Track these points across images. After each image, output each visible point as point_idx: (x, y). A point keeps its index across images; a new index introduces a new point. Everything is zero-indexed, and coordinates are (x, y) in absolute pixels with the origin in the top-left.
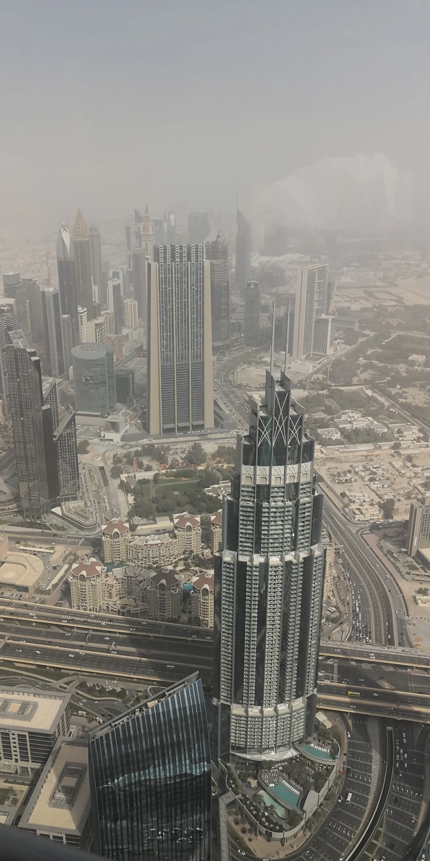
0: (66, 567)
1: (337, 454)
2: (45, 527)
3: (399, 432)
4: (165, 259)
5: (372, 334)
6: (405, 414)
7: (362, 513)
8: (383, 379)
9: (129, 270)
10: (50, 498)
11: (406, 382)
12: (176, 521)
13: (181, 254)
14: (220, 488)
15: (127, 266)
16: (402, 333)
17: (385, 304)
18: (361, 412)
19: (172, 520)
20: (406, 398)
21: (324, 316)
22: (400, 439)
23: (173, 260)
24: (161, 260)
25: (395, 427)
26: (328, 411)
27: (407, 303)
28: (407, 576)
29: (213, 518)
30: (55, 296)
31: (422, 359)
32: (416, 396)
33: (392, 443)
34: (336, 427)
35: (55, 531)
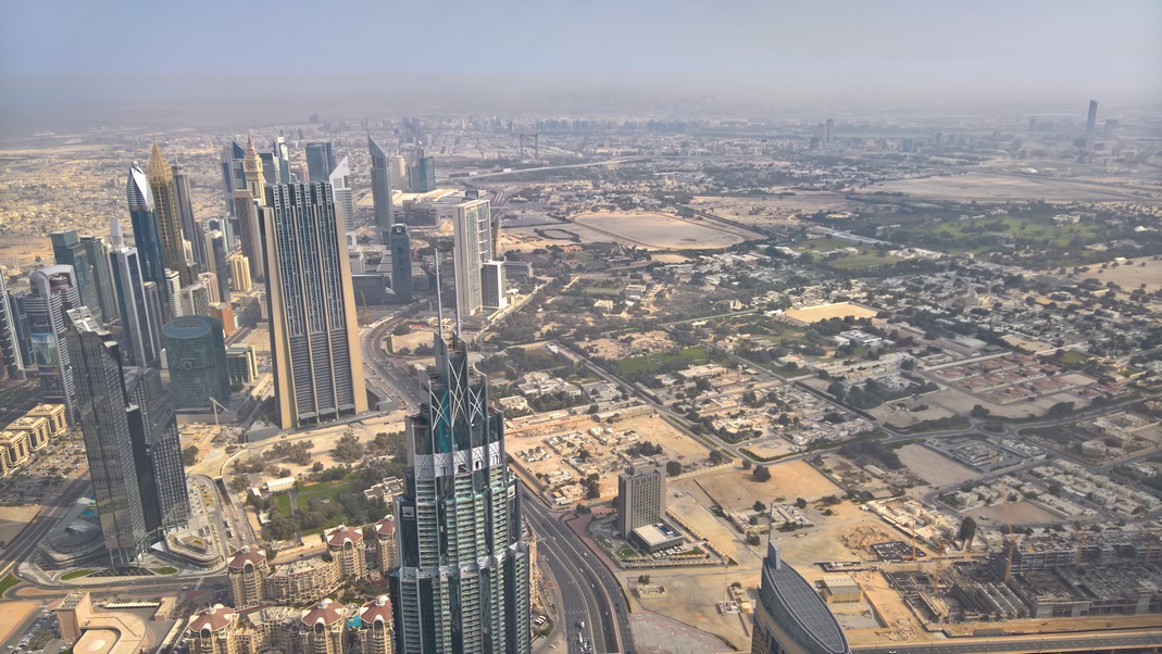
0: (179, 622)
1: (526, 426)
2: (144, 571)
3: (594, 392)
4: (282, 202)
5: (550, 279)
6: (598, 370)
7: (563, 495)
8: (569, 331)
9: (233, 218)
10: (148, 530)
11: (594, 334)
12: (330, 538)
13: (303, 194)
14: (383, 487)
15: (228, 214)
16: (585, 276)
17: (559, 243)
18: (547, 372)
19: (323, 539)
20: (597, 351)
21: (491, 262)
22: (597, 400)
23: (293, 202)
24: (277, 204)
25: (589, 387)
26: (510, 376)
27: (584, 241)
28: (624, 565)
29: (379, 527)
30: (132, 258)
31: (609, 304)
32: (607, 348)
33: (587, 407)
34: (522, 394)
35: (158, 575)
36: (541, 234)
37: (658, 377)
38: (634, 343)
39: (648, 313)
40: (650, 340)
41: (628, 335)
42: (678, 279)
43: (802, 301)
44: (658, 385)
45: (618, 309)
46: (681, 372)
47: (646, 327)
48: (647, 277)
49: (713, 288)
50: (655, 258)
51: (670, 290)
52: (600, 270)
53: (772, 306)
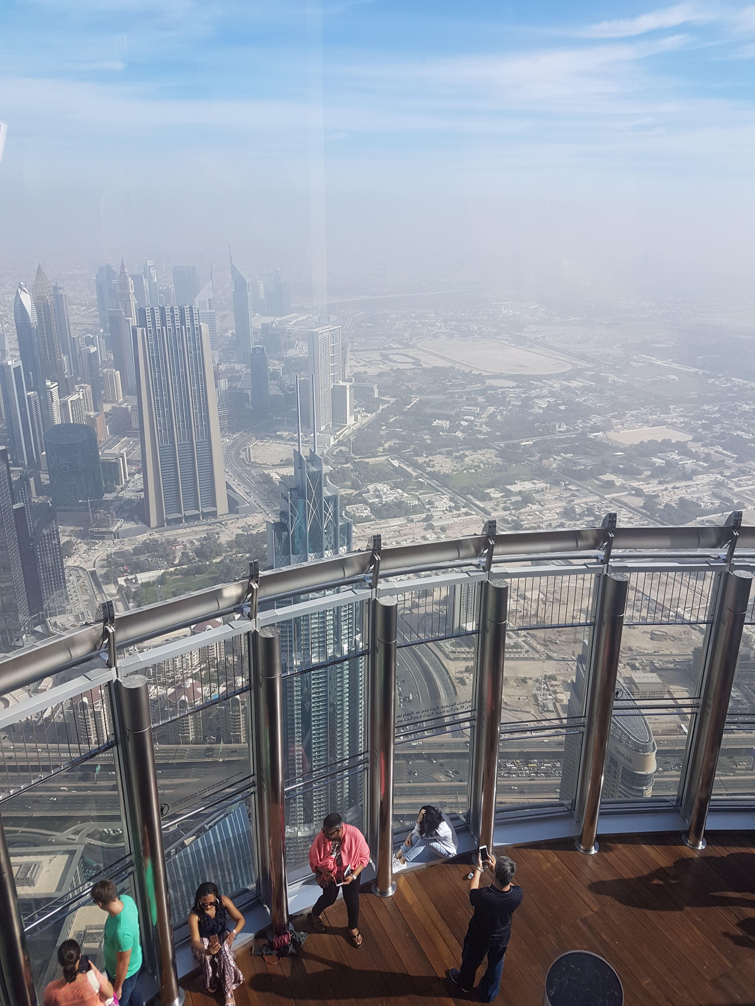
3: (430, 503)
4: (154, 323)
5: (393, 400)
6: (434, 483)
8: (408, 447)
9: (106, 334)
10: (31, 613)
11: (431, 450)
13: (173, 317)
15: (102, 330)
16: (425, 397)
17: (402, 367)
18: (388, 484)
20: (433, 466)
21: (341, 383)
22: (432, 510)
23: (164, 323)
24: (149, 325)
25: (426, 498)
26: (354, 486)
27: (424, 365)
28: (452, 656)
30: (17, 370)
31: (446, 424)
32: (443, 464)
33: (424, 516)
34: (365, 502)
36: (386, 358)
37: (488, 491)
38: (466, 459)
39: (481, 432)
40: (481, 457)
41: (462, 452)
42: (510, 402)
43: (622, 424)
44: (486, 497)
45: (453, 429)
46: (508, 487)
47: (478, 445)
48: (481, 399)
49: (541, 411)
50: (489, 382)
51: (501, 412)
52: (438, 392)
53: (595, 429)
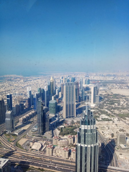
0: (46, 146)
1: (101, 123)
2: (42, 137)
3: (113, 119)
4: (67, 85)
5: (107, 99)
6: (114, 115)
8: (110, 108)
10: (43, 131)
11: (115, 109)
13: (70, 84)
14: (77, 130)
16: (113, 99)
17: (109, 93)
18: (105, 115)
19: (67, 136)
20: (114, 112)
21: (97, 96)
26: (99, 114)
27: (114, 93)
31: (117, 104)
32: (117, 112)
33: (112, 121)
35: (44, 138)
36: (106, 92)
37: (126, 118)
38: (121, 111)
39: (124, 106)
40: (124, 111)
44: (126, 119)
45: (119, 105)
47: (124, 109)
50: (126, 97)
52: (116, 98)
